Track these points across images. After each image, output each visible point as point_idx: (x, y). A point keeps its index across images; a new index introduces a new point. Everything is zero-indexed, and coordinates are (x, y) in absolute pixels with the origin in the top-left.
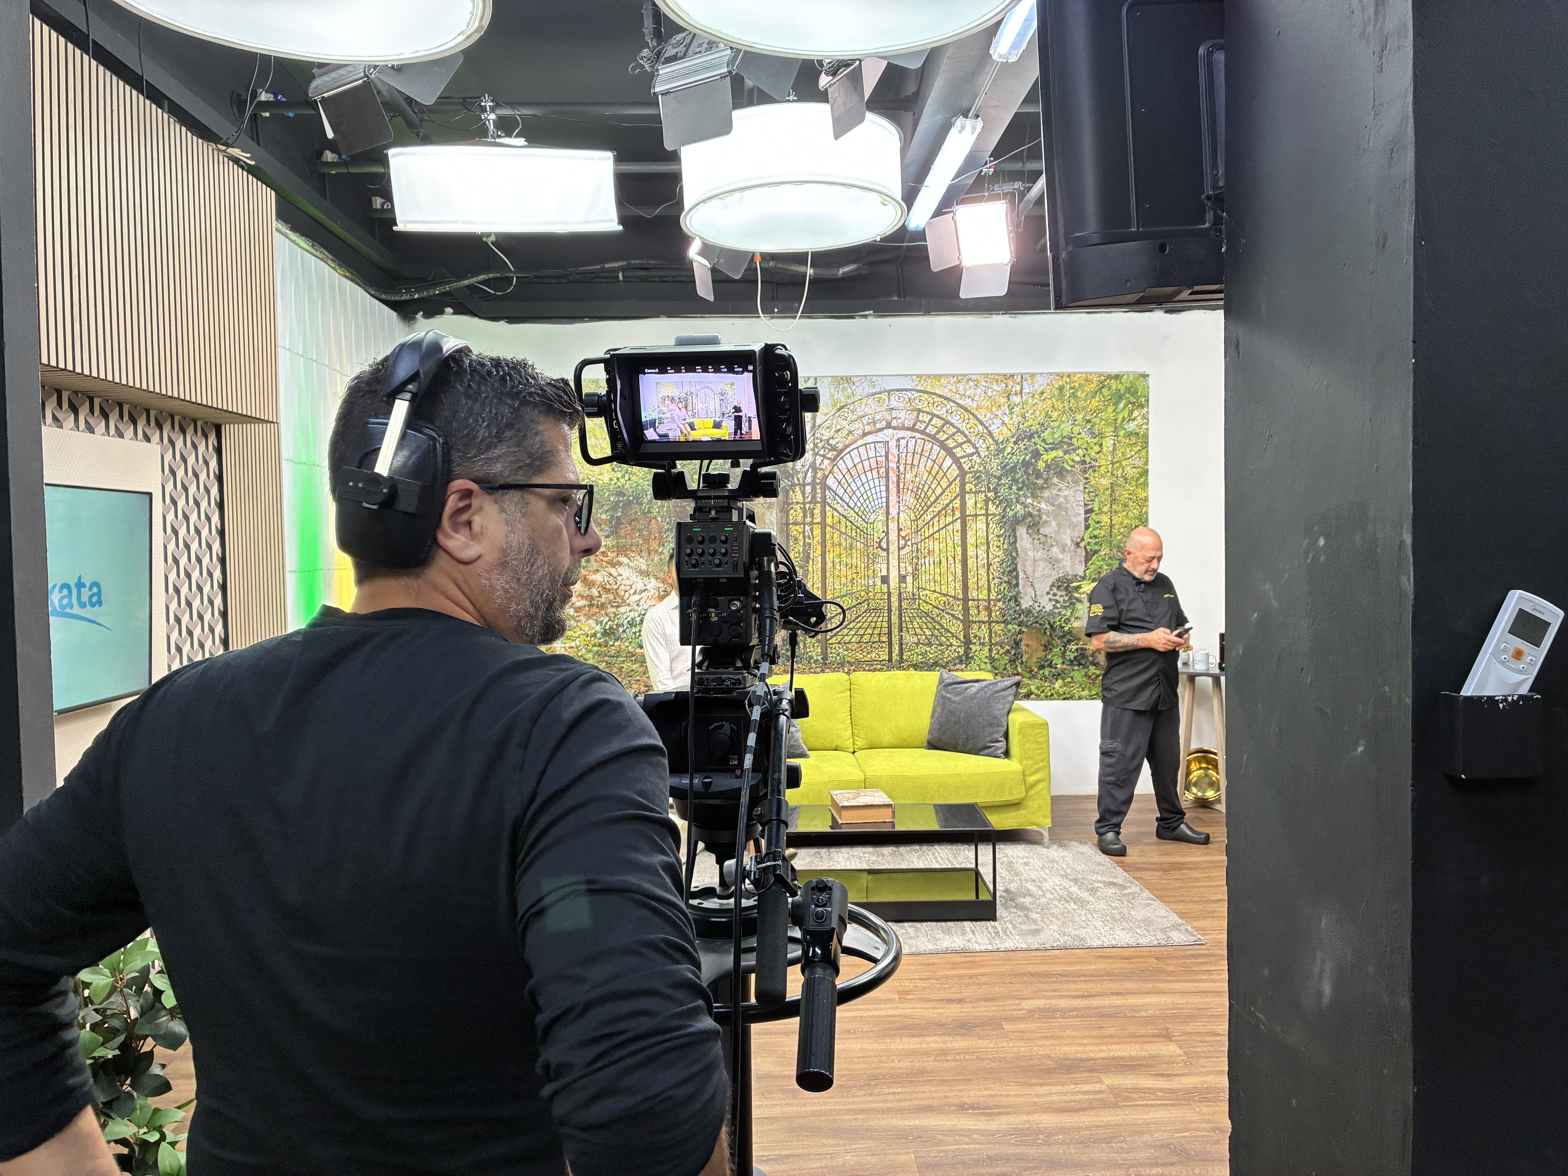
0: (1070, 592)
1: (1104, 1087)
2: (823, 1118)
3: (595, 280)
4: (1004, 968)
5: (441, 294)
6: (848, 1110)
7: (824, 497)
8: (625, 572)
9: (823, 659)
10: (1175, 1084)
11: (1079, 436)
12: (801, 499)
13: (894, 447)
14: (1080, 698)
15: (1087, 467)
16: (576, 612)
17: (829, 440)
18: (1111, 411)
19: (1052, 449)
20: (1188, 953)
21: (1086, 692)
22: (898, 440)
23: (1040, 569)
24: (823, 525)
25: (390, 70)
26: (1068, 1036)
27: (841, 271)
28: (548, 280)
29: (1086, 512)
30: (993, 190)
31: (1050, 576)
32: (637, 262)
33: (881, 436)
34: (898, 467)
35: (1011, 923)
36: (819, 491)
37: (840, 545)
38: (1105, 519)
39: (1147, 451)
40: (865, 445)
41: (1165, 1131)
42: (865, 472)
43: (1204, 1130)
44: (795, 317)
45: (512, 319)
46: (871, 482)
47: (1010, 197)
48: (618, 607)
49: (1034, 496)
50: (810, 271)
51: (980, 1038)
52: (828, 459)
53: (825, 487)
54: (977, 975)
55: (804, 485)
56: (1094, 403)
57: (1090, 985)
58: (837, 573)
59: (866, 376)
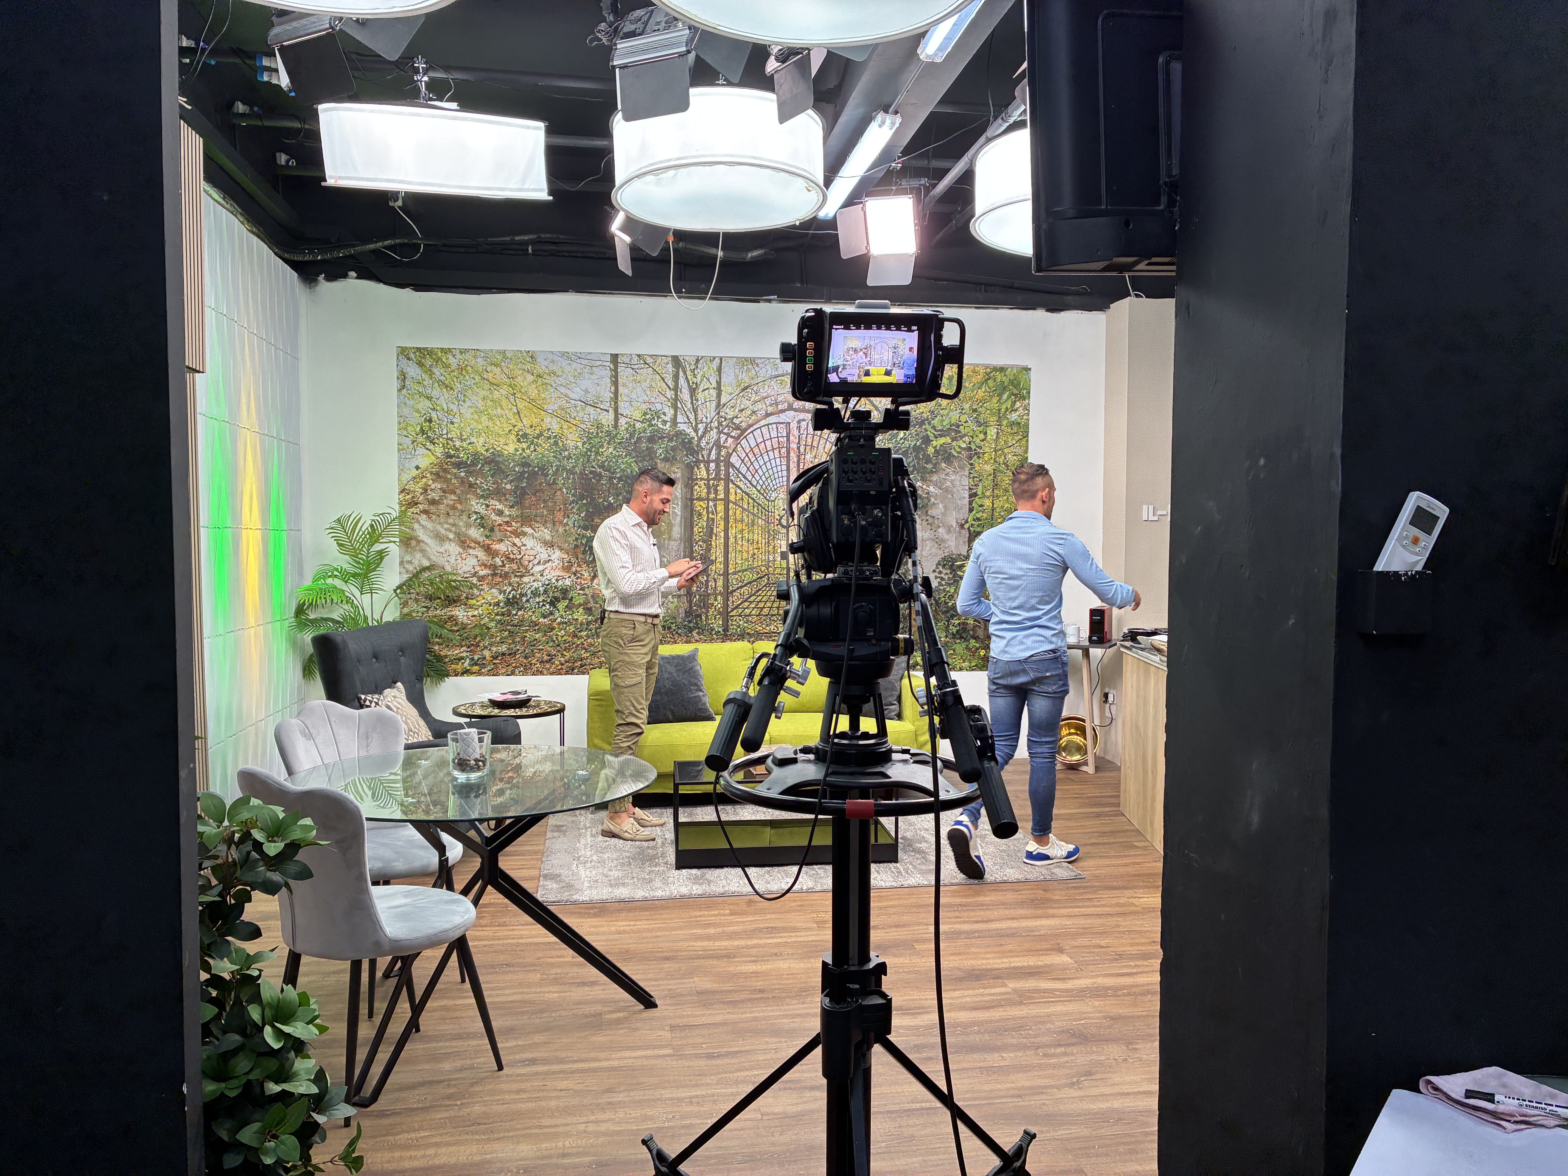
0: (954, 570)
1: (1009, 990)
2: (764, 1022)
3: (505, 252)
4: (910, 901)
5: (346, 257)
6: (785, 1015)
7: (727, 474)
8: (529, 542)
9: (723, 630)
10: (1069, 985)
11: (966, 425)
12: (705, 476)
13: (795, 429)
14: (961, 669)
15: (973, 453)
16: (480, 581)
17: (733, 418)
18: (995, 401)
19: (941, 436)
20: (1071, 885)
21: (967, 664)
22: (799, 422)
23: (928, 548)
24: (727, 501)
25: (355, 23)
26: (974, 953)
27: (750, 255)
28: (456, 249)
29: (971, 496)
30: (900, 185)
31: (936, 555)
32: (547, 236)
33: (783, 417)
34: (799, 448)
35: (911, 864)
36: (723, 468)
37: (742, 521)
38: (987, 503)
39: (1027, 440)
40: (768, 425)
41: (1064, 1020)
42: (767, 452)
43: (1097, 1018)
44: (704, 298)
45: (420, 287)
46: (773, 462)
47: (917, 192)
48: (521, 576)
49: (923, 480)
50: (720, 254)
51: (895, 956)
52: (732, 437)
53: (729, 464)
54: (886, 907)
55: (708, 462)
56: (981, 393)
57: (988, 913)
58: (739, 548)
59: (769, 359)
